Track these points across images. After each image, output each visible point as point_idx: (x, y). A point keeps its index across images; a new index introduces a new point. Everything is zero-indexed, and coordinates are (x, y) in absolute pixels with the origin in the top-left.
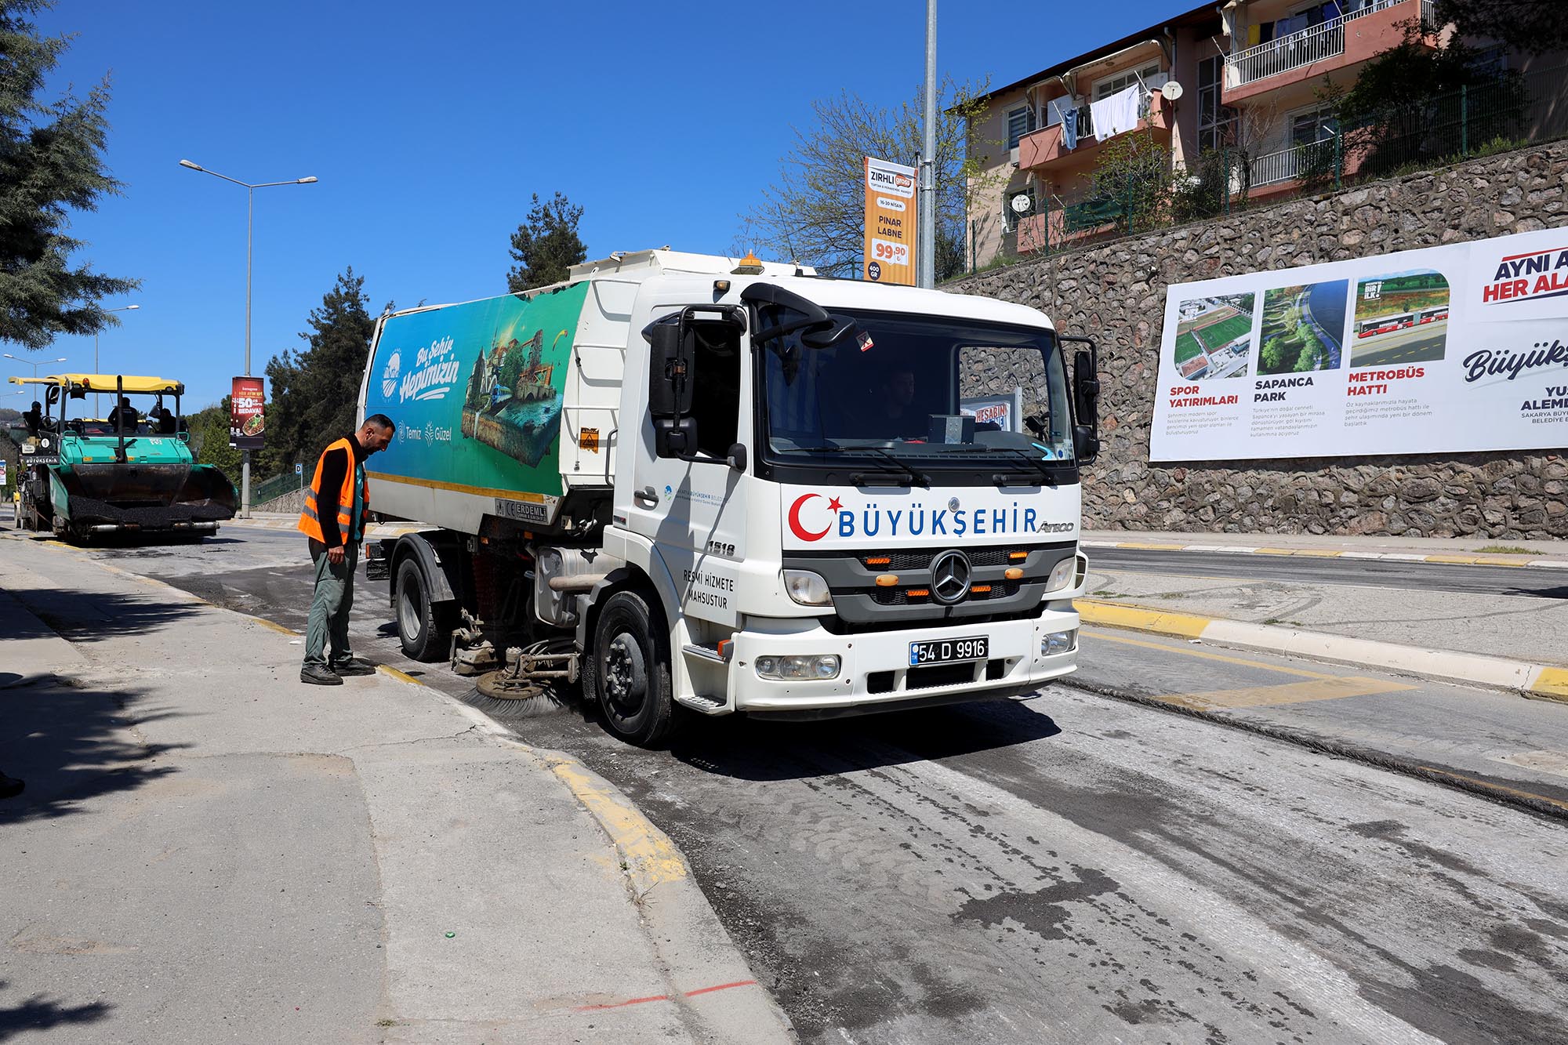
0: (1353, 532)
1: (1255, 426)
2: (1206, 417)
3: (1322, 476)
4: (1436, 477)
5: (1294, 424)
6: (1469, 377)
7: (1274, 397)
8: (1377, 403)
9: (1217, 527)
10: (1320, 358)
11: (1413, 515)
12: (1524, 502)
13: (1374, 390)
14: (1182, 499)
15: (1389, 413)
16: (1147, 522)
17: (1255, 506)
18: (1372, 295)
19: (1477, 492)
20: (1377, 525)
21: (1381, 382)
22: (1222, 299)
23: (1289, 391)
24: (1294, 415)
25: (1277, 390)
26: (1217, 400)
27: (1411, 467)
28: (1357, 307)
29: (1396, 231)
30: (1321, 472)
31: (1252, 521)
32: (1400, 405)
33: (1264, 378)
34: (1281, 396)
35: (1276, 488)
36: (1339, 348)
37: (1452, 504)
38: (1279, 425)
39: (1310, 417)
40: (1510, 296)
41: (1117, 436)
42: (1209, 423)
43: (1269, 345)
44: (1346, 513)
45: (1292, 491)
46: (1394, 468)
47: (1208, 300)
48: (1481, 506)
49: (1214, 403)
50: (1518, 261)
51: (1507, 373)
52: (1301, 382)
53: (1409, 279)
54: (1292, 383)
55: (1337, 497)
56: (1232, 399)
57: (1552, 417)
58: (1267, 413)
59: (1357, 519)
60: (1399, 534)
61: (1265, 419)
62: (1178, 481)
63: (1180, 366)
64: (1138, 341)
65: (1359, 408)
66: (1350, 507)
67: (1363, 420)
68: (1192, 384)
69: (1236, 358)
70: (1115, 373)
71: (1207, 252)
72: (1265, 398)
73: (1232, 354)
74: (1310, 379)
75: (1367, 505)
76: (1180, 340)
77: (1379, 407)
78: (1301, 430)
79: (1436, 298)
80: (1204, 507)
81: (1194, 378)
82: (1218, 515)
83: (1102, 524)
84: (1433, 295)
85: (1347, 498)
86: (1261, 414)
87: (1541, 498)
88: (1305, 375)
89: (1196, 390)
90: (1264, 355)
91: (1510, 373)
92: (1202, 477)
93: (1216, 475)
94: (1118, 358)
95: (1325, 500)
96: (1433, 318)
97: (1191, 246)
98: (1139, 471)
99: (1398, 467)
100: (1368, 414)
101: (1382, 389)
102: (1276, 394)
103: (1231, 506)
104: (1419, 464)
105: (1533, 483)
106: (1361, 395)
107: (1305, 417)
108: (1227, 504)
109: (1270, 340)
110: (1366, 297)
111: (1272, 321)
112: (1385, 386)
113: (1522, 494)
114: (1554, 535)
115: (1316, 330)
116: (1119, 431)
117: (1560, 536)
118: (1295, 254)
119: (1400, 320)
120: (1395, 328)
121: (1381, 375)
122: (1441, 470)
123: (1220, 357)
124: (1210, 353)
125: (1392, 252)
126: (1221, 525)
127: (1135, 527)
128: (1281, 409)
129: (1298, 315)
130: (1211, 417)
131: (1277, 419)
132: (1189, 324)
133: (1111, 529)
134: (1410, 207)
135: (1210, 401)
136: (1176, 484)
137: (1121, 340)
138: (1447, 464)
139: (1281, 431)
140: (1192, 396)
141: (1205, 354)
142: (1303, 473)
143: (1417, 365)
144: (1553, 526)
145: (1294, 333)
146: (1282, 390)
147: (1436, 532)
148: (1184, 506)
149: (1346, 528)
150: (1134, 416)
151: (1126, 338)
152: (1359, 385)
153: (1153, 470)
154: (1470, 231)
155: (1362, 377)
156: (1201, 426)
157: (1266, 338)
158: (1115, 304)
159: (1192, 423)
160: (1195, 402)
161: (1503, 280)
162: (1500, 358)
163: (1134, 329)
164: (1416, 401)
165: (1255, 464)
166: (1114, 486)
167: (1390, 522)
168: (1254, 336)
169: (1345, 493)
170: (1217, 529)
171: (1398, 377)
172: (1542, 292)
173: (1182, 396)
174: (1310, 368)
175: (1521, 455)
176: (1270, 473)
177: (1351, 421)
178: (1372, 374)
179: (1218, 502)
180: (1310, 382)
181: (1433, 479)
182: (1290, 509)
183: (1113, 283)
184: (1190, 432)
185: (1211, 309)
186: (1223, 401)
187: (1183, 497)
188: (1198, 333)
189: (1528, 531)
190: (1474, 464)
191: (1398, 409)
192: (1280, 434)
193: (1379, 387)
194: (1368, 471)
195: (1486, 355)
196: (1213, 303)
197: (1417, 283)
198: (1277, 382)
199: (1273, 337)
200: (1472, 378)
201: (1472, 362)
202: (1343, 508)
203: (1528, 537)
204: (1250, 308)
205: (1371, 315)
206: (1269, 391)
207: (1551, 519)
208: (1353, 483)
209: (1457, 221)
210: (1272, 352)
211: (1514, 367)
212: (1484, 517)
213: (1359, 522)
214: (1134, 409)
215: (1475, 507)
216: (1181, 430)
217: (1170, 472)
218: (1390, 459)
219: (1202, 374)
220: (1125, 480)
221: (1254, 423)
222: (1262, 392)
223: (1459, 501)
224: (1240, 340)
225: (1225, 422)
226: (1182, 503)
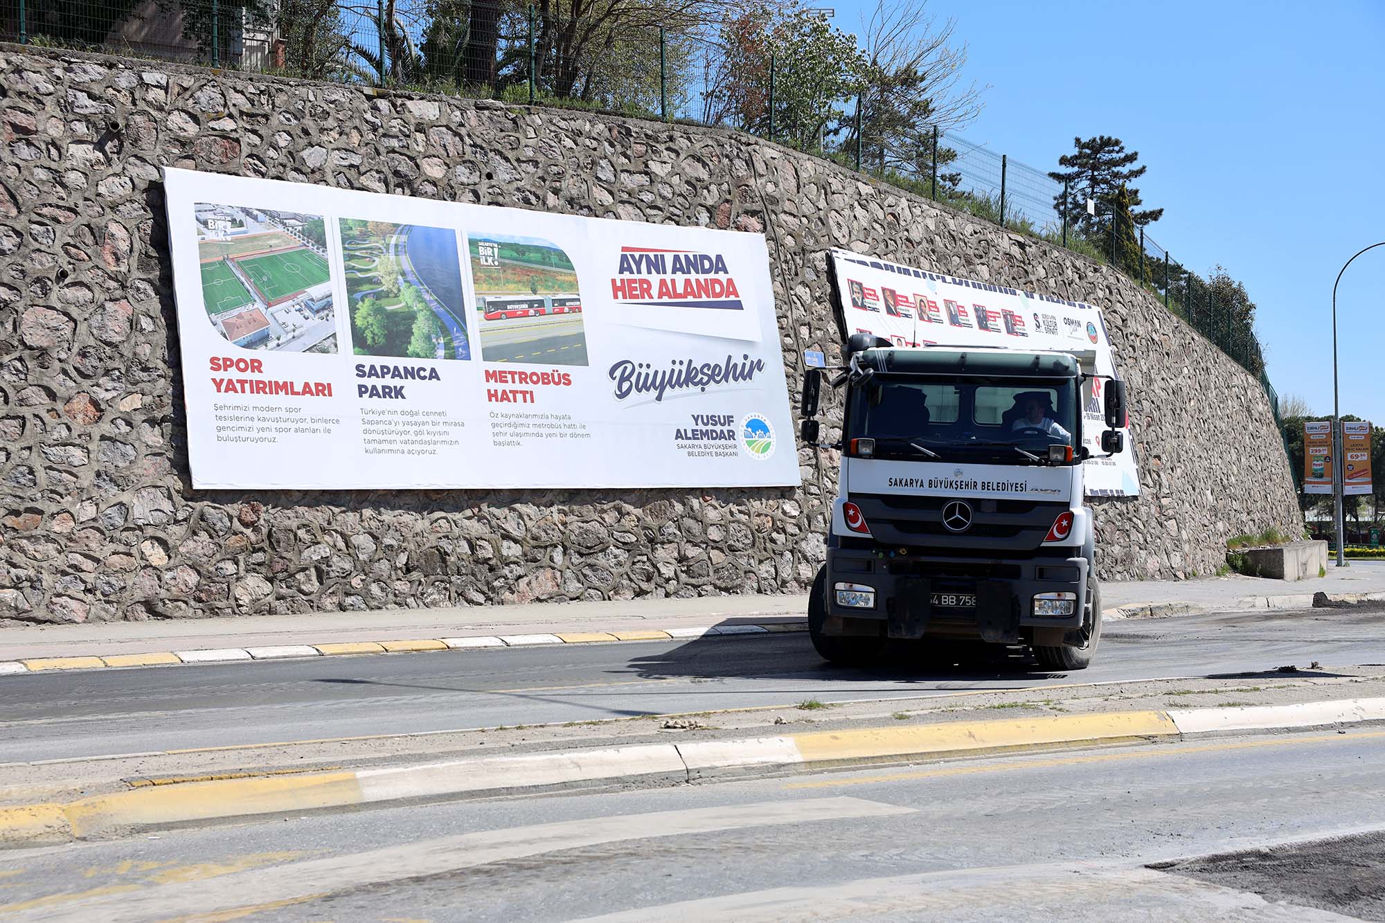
0: (523, 597)
1: (368, 437)
2: (285, 415)
3: (469, 518)
4: (600, 520)
5: (426, 437)
6: (618, 393)
7: (388, 392)
8: (527, 417)
9: (328, 602)
10: (442, 341)
11: (587, 571)
12: (691, 552)
13: (519, 397)
14: (259, 557)
15: (544, 431)
16: (200, 600)
17: (384, 566)
18: (490, 260)
19: (643, 540)
20: (550, 587)
21: (524, 387)
22: (272, 215)
23: (409, 385)
24: (424, 424)
25: (389, 381)
26: (298, 388)
27: (575, 507)
28: (474, 275)
29: (489, 176)
30: (468, 513)
31: (382, 590)
32: (554, 422)
33: (368, 361)
34: (399, 393)
35: (409, 536)
36: (463, 329)
37: (623, 556)
38: (404, 437)
39: (445, 428)
40: (636, 297)
41: (103, 438)
42: (294, 426)
43: (364, 308)
44: (511, 572)
45: (432, 540)
46: (554, 509)
47: (247, 212)
48: (651, 556)
49: (294, 393)
50: (637, 255)
51: (654, 393)
52: (422, 373)
53: (528, 248)
54: (410, 373)
55: (497, 550)
56: (323, 389)
57: (703, 450)
58: (382, 418)
59: (526, 580)
60: (577, 598)
61: (381, 427)
62: (246, 525)
63: (218, 319)
64: (110, 259)
65: (507, 421)
66: (514, 563)
67: (515, 439)
68: (249, 354)
69: (315, 321)
70: (74, 312)
71: (213, 124)
72: (374, 392)
73: (307, 313)
74: (433, 370)
75: (535, 560)
76: (207, 274)
77: (531, 421)
78: (438, 447)
79: (564, 282)
80: (304, 570)
81: (249, 345)
82: (327, 582)
83: (106, 611)
84: (560, 278)
85: (511, 550)
86: (375, 417)
87: (704, 546)
88: (428, 364)
89: (256, 365)
90: (359, 322)
91: (656, 393)
92: (287, 519)
93: (317, 516)
94: (74, 284)
95: (481, 554)
96: (566, 309)
97: (180, 104)
98: (167, 506)
99: (560, 507)
100: (519, 430)
101: (528, 396)
102: (389, 387)
103: (348, 566)
104: (582, 503)
105: (696, 528)
106: (505, 402)
107: (437, 429)
108: (341, 564)
109: (363, 301)
110: (483, 262)
111: (360, 270)
112: (531, 392)
113: (688, 541)
114: (721, 589)
115: (427, 297)
116: (106, 428)
117: (727, 590)
118: (362, 169)
119: (531, 303)
120: (525, 314)
121: (524, 377)
122: (605, 511)
123: (285, 314)
124: (269, 305)
125: (489, 204)
126: (335, 599)
127: (180, 613)
128: (403, 413)
129: (396, 268)
130: (293, 415)
131: (400, 428)
132: (221, 246)
133: (125, 618)
134: (499, 147)
135: (287, 388)
136: (245, 530)
137: (73, 250)
138: (612, 504)
139: (410, 447)
140: (249, 375)
141: (259, 305)
142: (443, 514)
143: (563, 369)
144: (719, 579)
145: (396, 296)
146: (397, 382)
147: (617, 593)
148: (263, 570)
149: (513, 593)
150: (135, 401)
151: (82, 246)
152: (500, 387)
153: (198, 506)
154: (571, 201)
155: (500, 376)
156: (278, 430)
157: (357, 296)
158: (42, 174)
159: (261, 424)
160: (259, 387)
161: (627, 275)
162: (644, 371)
163: (98, 235)
164: (570, 418)
165: (372, 497)
166: (117, 534)
167: (565, 583)
168: (336, 286)
169: (505, 543)
170: (329, 607)
171: (544, 383)
172: (665, 299)
173: (233, 374)
174: (430, 354)
175: (682, 494)
176: (397, 512)
177: (501, 439)
178: (513, 373)
179: (326, 560)
180: (434, 375)
181: (599, 522)
182: (434, 569)
183: (25, 131)
184: (262, 440)
185: (253, 228)
186: (307, 389)
187: (261, 554)
188: (240, 265)
189: (699, 586)
190: (640, 504)
191: (552, 426)
192: (409, 452)
193: (524, 393)
194: (528, 511)
195: (630, 367)
196: (255, 218)
197: (537, 256)
198: (388, 368)
199: (366, 295)
200: (622, 395)
201: (618, 373)
202: (507, 565)
203: (703, 593)
204: (321, 242)
205: (494, 289)
206: (379, 383)
207: (716, 571)
208: (511, 527)
209: (558, 184)
210: (370, 320)
211: (659, 385)
212: (659, 571)
213: (529, 584)
214: (131, 388)
215: (645, 558)
216: (244, 434)
217: (233, 509)
218: (549, 497)
219: (263, 339)
220: (140, 522)
221: (365, 431)
222: (369, 382)
223: (629, 551)
224: (316, 291)
225: (320, 426)
226: (259, 564)
